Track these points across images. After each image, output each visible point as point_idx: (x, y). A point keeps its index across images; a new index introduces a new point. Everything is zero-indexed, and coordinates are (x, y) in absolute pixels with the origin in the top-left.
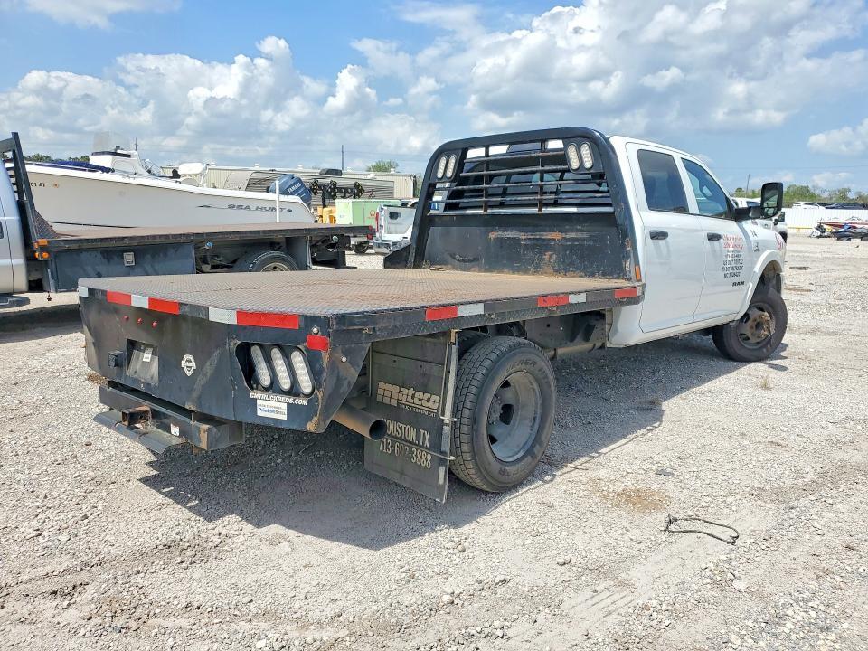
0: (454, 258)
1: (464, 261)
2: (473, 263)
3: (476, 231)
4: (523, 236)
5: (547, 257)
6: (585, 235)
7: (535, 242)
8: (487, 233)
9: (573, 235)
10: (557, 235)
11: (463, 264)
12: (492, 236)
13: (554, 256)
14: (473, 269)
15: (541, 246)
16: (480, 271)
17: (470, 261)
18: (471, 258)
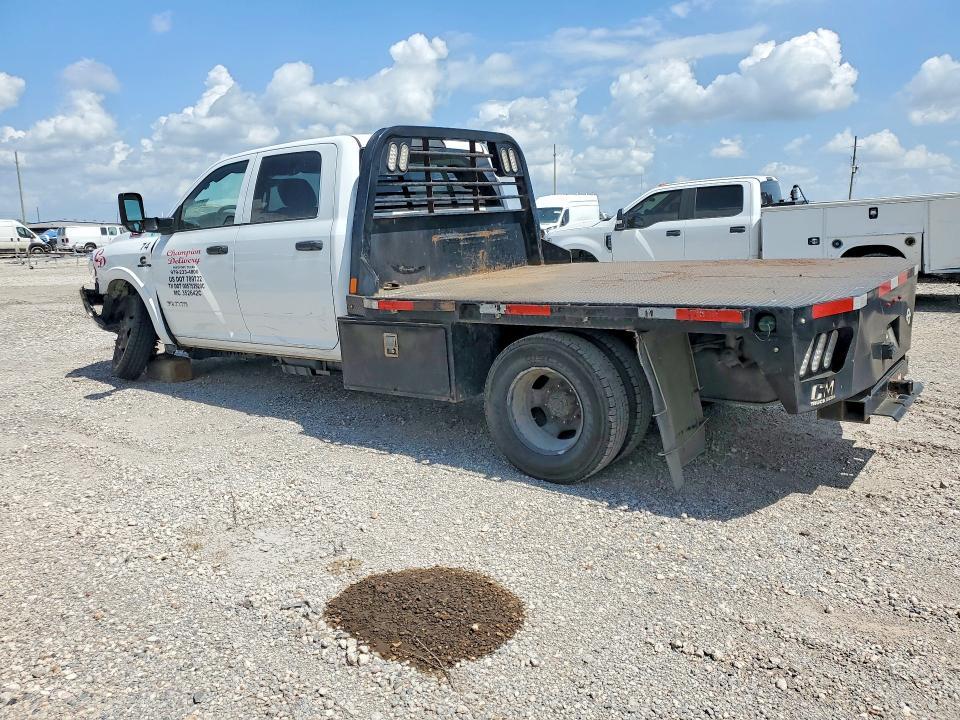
0: (398, 271)
1: (409, 272)
2: (418, 274)
3: (418, 235)
4: (461, 236)
5: (480, 255)
6: (503, 232)
7: (469, 242)
8: (429, 237)
9: (496, 232)
10: (485, 233)
11: (408, 276)
12: (435, 239)
13: (485, 253)
14: (421, 280)
15: (475, 244)
16: (428, 280)
17: (416, 271)
18: (417, 268)
